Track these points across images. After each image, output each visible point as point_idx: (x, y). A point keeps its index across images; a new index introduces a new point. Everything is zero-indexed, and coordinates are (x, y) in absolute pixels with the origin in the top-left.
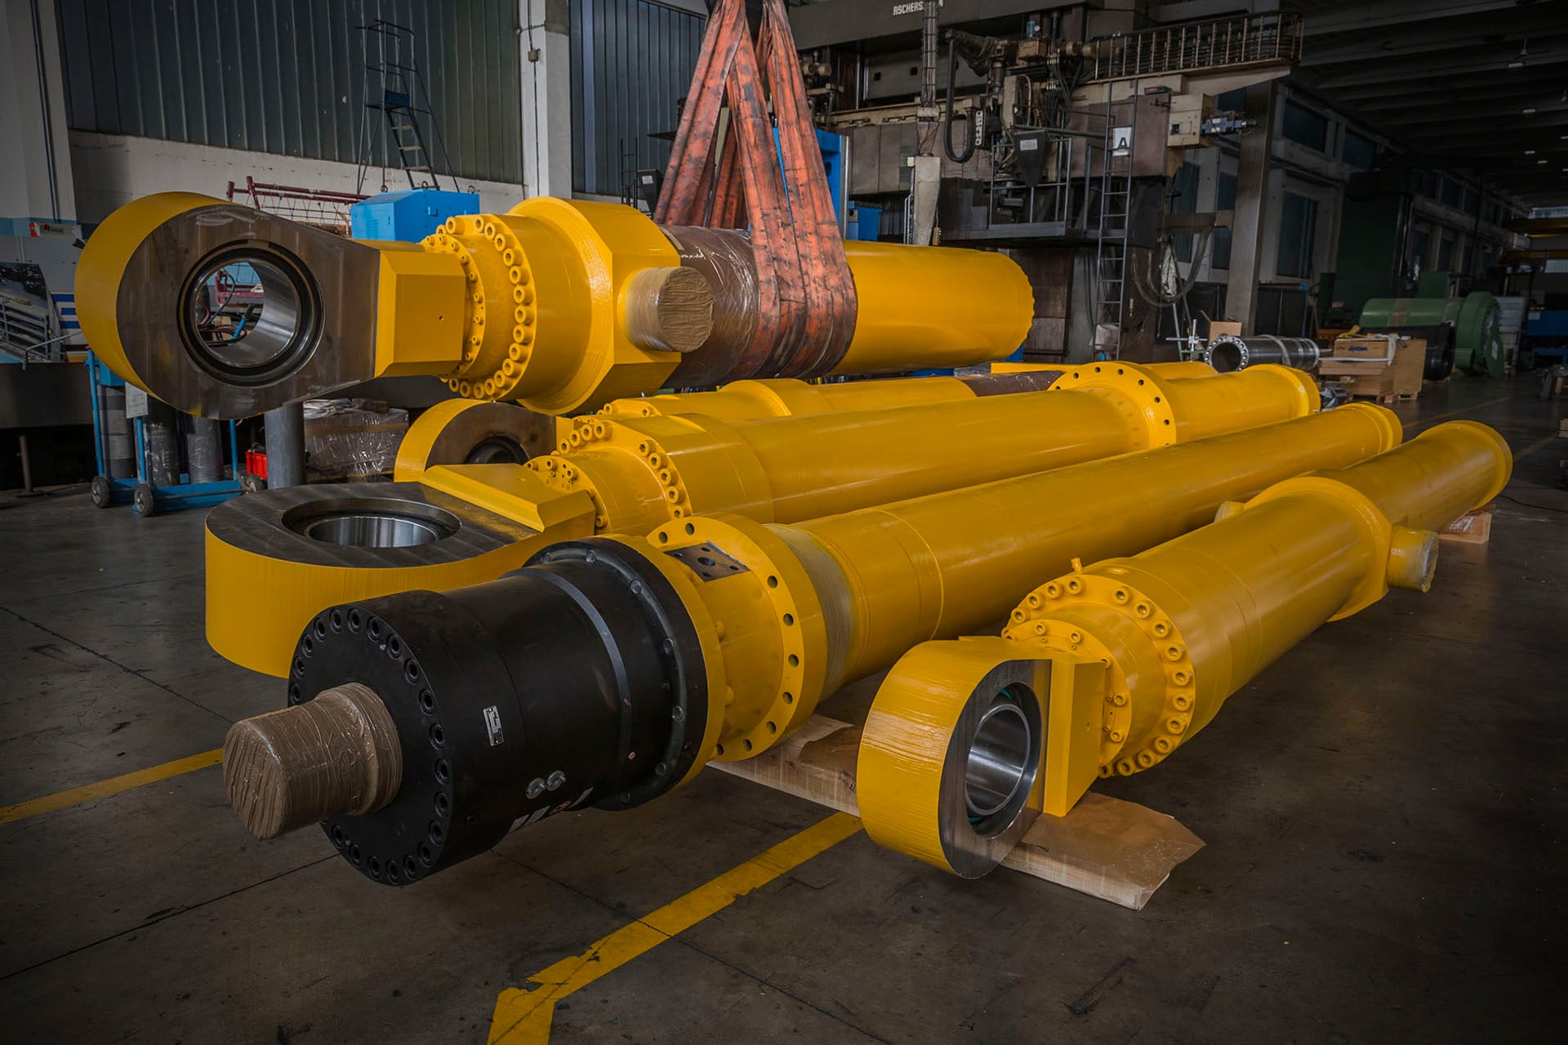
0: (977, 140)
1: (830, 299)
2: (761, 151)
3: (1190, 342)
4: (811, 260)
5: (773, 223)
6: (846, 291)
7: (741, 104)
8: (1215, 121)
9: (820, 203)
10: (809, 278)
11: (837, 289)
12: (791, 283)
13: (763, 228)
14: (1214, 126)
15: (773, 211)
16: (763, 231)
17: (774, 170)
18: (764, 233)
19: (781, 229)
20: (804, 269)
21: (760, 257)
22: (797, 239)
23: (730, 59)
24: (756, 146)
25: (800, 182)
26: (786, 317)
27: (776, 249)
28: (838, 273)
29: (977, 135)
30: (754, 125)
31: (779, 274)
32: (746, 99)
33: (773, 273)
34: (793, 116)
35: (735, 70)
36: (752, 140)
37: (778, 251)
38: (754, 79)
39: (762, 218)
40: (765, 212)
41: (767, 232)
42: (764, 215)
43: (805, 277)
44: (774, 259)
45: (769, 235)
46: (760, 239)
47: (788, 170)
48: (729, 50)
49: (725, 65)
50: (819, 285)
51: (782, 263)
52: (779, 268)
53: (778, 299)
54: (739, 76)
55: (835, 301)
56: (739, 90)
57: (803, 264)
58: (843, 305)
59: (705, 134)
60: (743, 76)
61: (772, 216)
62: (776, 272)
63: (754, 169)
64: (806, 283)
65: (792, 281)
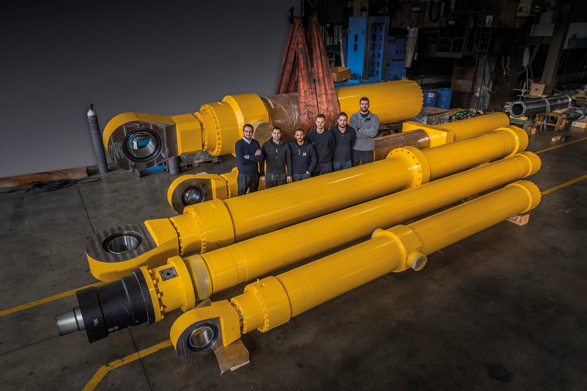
0: (441, 14)
1: (329, 115)
2: (305, 70)
3: (522, 91)
4: (323, 103)
5: (308, 94)
6: (336, 111)
7: (299, 55)
8: (537, 7)
9: (328, 83)
10: (321, 109)
11: (332, 111)
12: (313, 113)
13: (304, 96)
14: (537, 9)
15: (308, 90)
16: (304, 97)
17: (309, 76)
18: (304, 98)
19: (311, 95)
20: (319, 107)
21: (302, 106)
22: (318, 97)
23: (297, 40)
24: (303, 68)
25: (321, 77)
26: (311, 124)
27: (309, 102)
28: (333, 106)
29: (441, 11)
30: (303, 62)
31: (309, 110)
32: (301, 53)
33: (307, 110)
34: (319, 55)
35: (298, 43)
36: (302, 67)
37: (309, 103)
38: (304, 45)
39: (304, 92)
40: (305, 90)
41: (305, 97)
42: (305, 91)
43: (319, 109)
44: (307, 105)
45: (306, 97)
46: (302, 100)
47: (316, 74)
48: (296, 36)
49: (295, 41)
50: (325, 111)
51: (311, 107)
52: (309, 109)
53: (308, 118)
54: (299, 45)
55: (331, 115)
56: (299, 50)
57: (319, 105)
58: (335, 116)
59: (290, 63)
60: (300, 45)
61: (308, 91)
62: (308, 110)
63: (302, 76)
64: (320, 111)
65: (314, 112)
